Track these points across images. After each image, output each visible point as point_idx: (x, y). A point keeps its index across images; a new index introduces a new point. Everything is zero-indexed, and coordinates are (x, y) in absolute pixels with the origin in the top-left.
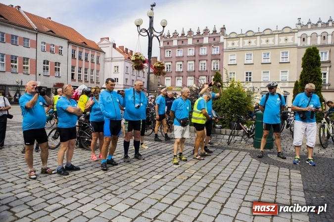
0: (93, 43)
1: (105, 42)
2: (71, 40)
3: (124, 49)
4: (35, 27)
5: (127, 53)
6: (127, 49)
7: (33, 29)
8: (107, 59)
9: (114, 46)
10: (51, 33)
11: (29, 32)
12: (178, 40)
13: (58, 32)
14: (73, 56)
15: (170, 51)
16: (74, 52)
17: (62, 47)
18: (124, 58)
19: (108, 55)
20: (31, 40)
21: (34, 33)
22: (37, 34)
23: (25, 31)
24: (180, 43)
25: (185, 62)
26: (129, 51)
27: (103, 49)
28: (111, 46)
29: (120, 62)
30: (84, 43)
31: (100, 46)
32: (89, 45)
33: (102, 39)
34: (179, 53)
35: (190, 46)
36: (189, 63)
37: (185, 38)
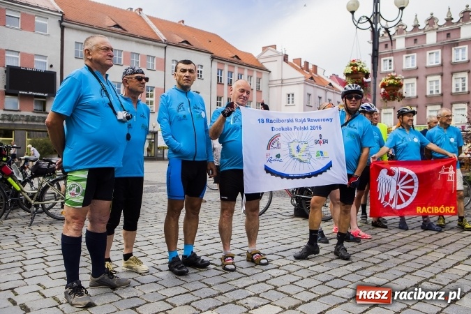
0: (250, 55)
1: (269, 53)
2: (216, 54)
3: (303, 64)
4: (163, 38)
5: (308, 70)
6: (307, 63)
7: (160, 41)
8: (275, 82)
9: (286, 58)
10: (186, 44)
11: (154, 46)
12: (406, 38)
13: (196, 42)
14: (219, 81)
15: (390, 61)
16: (220, 71)
17: (202, 66)
18: (303, 79)
19: (275, 75)
20: (158, 59)
21: (162, 47)
22: (165, 48)
23: (150, 45)
24: (411, 44)
25: (422, 77)
26: (310, 67)
27: (267, 66)
28: (281, 58)
29: (297, 86)
30: (237, 57)
31: (261, 61)
32: (244, 60)
33: (264, 48)
34: (409, 62)
35: (432, 47)
36: (429, 79)
37: (422, 32)
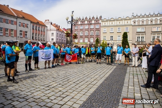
0: (42, 22)
1: (47, 22)
2: (32, 21)
3: (56, 25)
4: (16, 15)
5: (57, 27)
6: (57, 25)
7: (15, 16)
8: (48, 30)
9: (51, 24)
10: (23, 18)
11: (13, 17)
13: (26, 17)
14: (33, 29)
15: (77, 27)
16: (33, 26)
17: (28, 24)
18: (56, 29)
19: (49, 28)
20: (14, 21)
22: (17, 18)
23: (12, 17)
24: (82, 23)
25: (84, 31)
26: (58, 26)
27: (46, 25)
29: (54, 31)
30: (38, 22)
31: (45, 24)
32: (40, 23)
33: (46, 20)
34: (81, 27)
35: (86, 24)
36: (86, 32)
37: (84, 21)
